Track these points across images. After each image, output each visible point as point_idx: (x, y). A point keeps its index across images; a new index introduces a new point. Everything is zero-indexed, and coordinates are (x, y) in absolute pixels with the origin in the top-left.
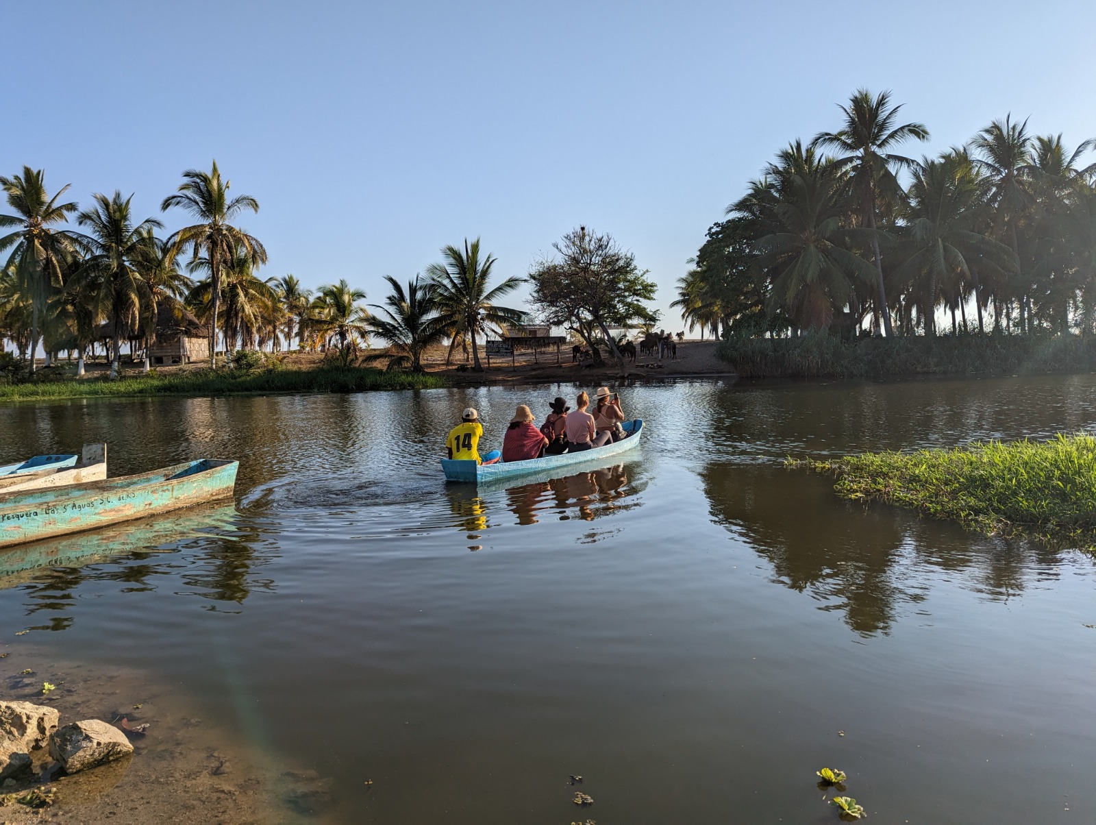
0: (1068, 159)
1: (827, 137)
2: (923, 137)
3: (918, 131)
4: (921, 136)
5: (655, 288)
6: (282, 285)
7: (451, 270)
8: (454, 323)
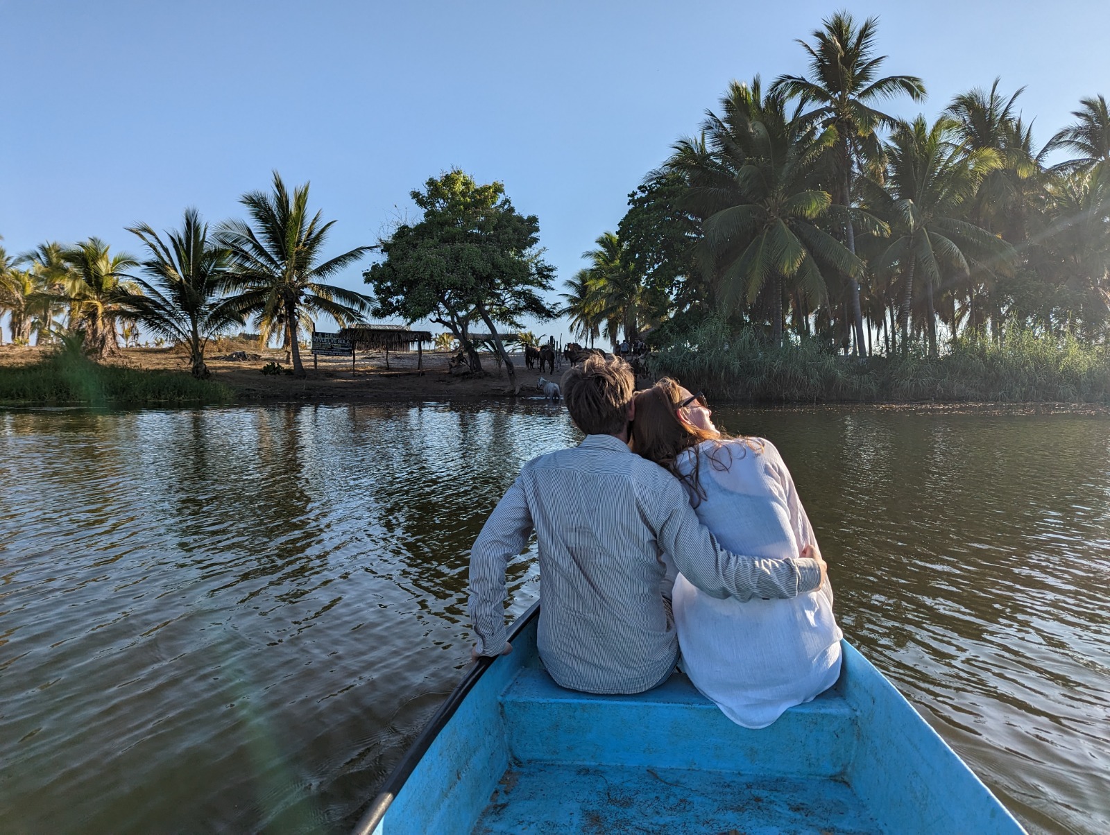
0: (1037, 153)
1: (790, 81)
2: (918, 95)
3: (911, 86)
4: (915, 94)
5: (554, 273)
6: (38, 256)
7: (256, 227)
8: (261, 305)
